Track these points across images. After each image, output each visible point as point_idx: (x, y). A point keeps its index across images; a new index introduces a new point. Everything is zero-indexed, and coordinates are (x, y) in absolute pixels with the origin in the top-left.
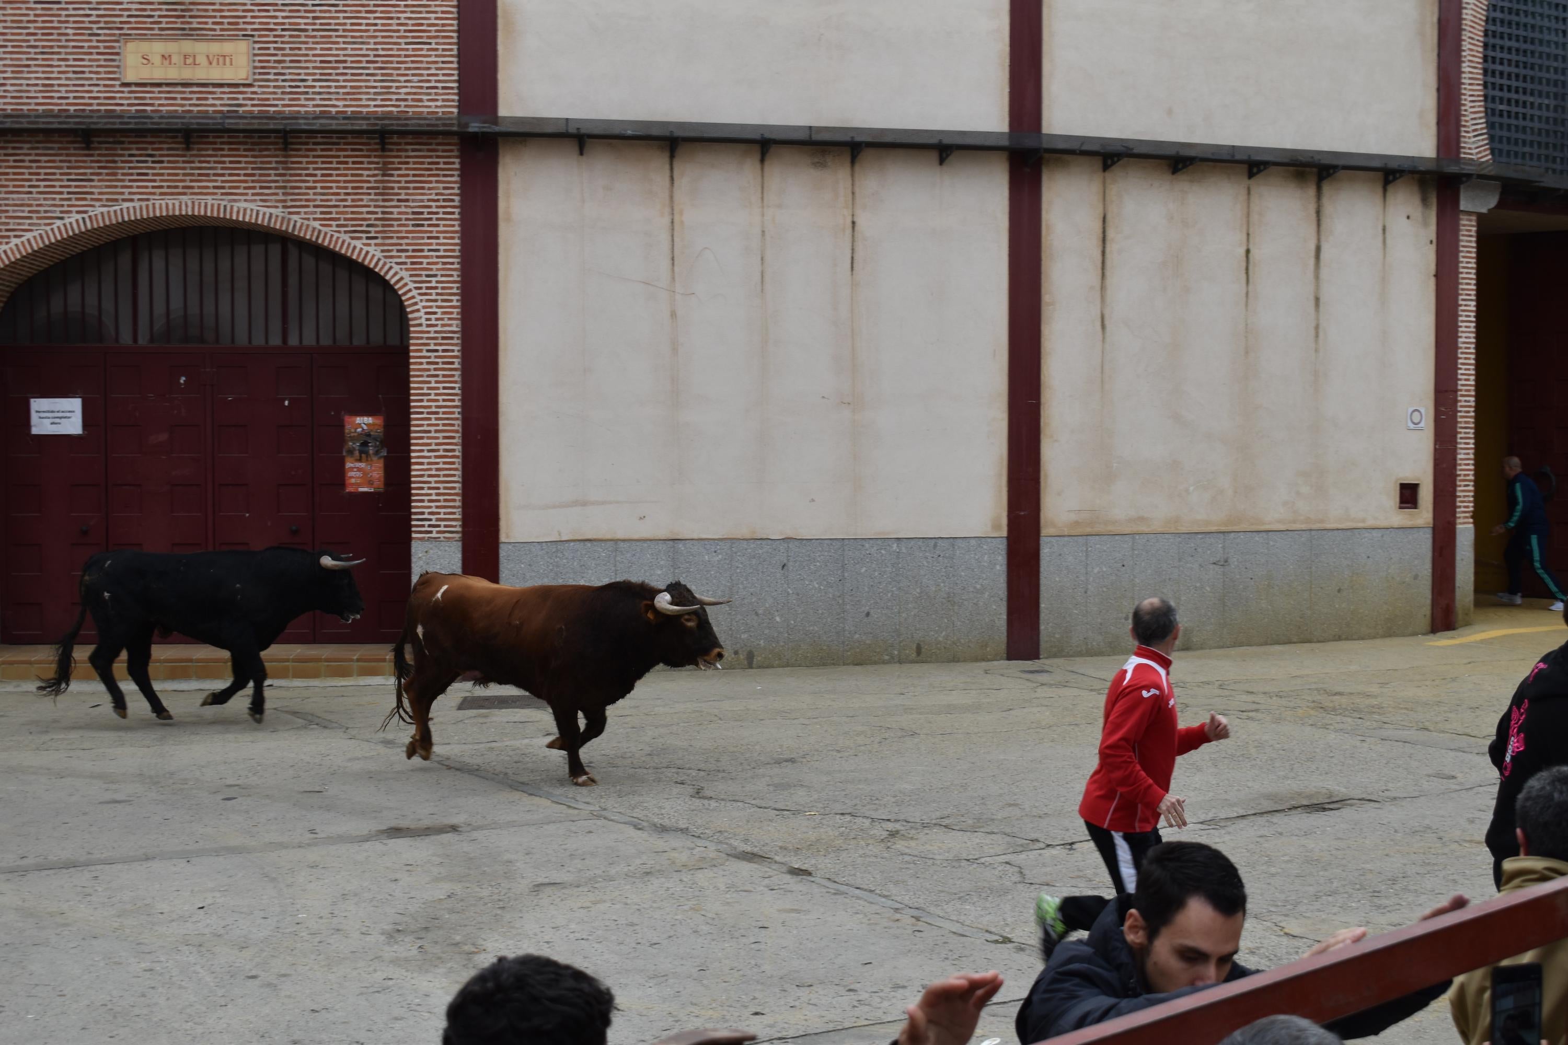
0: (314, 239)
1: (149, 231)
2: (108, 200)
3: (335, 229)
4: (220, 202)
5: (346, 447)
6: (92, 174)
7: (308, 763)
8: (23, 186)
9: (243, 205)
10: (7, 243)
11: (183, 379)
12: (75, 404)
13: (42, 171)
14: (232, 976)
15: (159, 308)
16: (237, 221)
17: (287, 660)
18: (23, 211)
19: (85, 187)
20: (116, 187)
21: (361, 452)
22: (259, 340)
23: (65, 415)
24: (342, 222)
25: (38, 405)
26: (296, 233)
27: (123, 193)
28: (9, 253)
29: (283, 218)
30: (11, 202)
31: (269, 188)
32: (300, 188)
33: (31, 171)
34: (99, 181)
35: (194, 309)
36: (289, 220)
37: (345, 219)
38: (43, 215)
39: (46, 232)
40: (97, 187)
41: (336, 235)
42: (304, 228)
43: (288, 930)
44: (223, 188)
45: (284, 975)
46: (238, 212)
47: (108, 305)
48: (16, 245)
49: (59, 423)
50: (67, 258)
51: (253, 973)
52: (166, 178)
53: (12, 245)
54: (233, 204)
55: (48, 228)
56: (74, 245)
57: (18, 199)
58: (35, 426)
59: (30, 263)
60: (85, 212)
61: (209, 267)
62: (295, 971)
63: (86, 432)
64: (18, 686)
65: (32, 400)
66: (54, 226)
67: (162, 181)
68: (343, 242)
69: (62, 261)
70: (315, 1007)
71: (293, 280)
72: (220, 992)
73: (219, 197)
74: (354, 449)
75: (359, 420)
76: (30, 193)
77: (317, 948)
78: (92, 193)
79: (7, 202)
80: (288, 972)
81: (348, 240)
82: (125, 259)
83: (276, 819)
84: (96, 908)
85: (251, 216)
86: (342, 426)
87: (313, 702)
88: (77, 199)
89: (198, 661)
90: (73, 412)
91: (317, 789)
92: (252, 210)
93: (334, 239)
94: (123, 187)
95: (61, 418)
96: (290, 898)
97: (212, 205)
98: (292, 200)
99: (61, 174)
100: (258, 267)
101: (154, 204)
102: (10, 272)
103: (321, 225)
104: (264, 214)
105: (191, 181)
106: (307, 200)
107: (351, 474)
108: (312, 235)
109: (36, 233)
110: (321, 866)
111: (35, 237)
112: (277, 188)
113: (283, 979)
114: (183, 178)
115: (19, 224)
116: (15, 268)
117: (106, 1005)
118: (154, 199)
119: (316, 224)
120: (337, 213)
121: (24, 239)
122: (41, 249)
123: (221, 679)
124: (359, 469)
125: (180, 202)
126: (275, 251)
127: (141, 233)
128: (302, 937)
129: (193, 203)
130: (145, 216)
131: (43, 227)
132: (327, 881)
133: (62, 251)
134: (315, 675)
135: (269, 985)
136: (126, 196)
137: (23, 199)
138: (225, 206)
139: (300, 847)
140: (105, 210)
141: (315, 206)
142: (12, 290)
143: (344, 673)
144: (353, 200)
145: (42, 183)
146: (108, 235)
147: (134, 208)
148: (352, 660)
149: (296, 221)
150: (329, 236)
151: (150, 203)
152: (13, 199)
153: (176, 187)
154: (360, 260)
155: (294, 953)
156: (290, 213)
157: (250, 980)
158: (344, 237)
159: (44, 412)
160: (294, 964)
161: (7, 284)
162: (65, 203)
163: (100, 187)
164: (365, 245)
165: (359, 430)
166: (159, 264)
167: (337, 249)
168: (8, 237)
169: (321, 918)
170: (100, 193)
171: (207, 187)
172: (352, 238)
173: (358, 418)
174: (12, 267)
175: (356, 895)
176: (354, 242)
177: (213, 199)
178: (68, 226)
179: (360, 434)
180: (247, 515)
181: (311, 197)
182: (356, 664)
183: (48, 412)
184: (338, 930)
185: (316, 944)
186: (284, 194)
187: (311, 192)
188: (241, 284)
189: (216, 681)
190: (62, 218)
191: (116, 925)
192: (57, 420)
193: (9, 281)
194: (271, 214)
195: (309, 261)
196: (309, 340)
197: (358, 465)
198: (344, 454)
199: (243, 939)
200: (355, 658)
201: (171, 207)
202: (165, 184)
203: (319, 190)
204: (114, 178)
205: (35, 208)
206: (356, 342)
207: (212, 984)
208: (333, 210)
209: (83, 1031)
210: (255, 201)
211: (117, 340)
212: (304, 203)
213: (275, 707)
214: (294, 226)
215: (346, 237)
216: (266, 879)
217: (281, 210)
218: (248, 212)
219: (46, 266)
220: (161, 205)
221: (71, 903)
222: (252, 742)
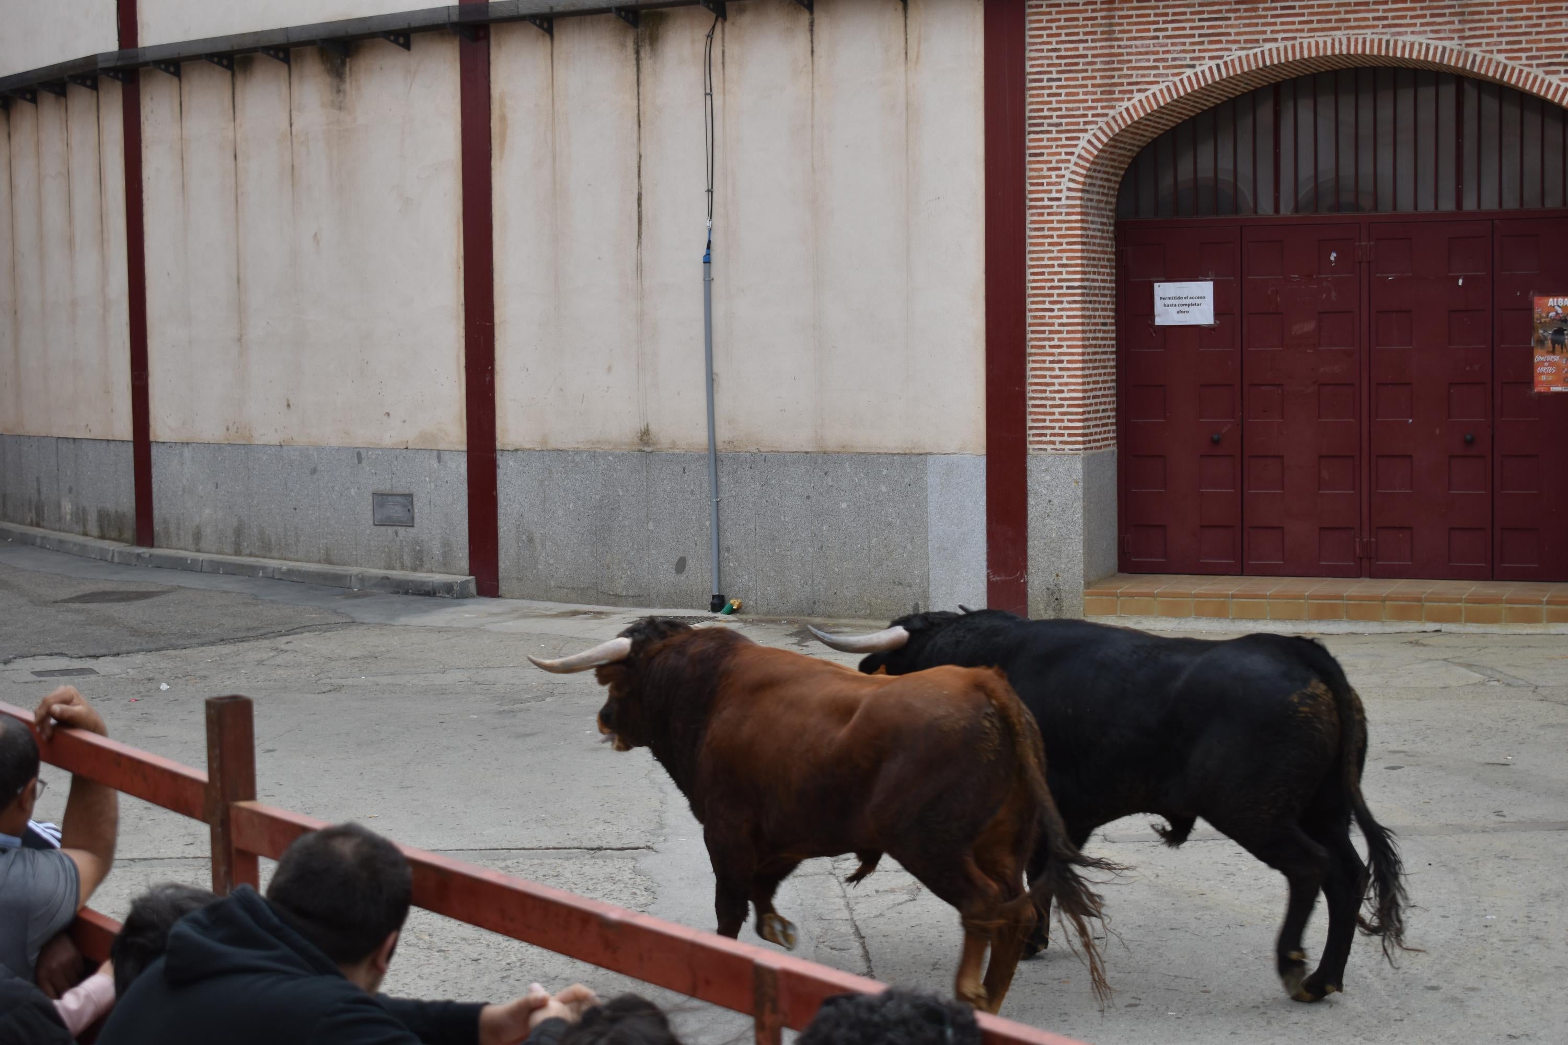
0: (1498, 76)
1: (1294, 76)
2: (1246, 41)
3: (1524, 61)
4: (1381, 36)
5: (1535, 336)
6: (1228, 11)
7: (1490, 728)
8: (1148, 30)
9: (1409, 38)
10: (1129, 99)
11: (1333, 256)
12: (1204, 290)
13: (1170, 11)
14: (1407, 985)
15: (1306, 171)
16: (1403, 58)
17: (1460, 600)
18: (1148, 60)
19: (1220, 27)
20: (1257, 25)
21: (1554, 342)
22: (1427, 205)
23: (1194, 302)
24: (1534, 53)
25: (1163, 290)
26: (1476, 70)
27: (1265, 32)
28: (1132, 111)
29: (1459, 53)
30: (1134, 50)
31: (1443, 15)
32: (1482, 13)
33: (1157, 11)
34: (1236, 18)
35: (1347, 169)
36: (1467, 54)
37: (1538, 49)
38: (1170, 63)
39: (1175, 84)
40: (1234, 26)
41: (1526, 70)
42: (1485, 63)
43: (1474, 934)
44: (1386, 18)
45: (1473, 989)
46: (1404, 47)
47: (1245, 169)
48: (1140, 101)
49: (1188, 312)
50: (1198, 114)
51: (1434, 983)
52: (1316, 10)
53: (1135, 101)
54: (1397, 38)
55: (1177, 79)
56: (1205, 97)
57: (1143, 46)
58: (1159, 315)
59: (1155, 122)
60: (1221, 57)
61: (1366, 116)
62: (1486, 985)
63: (1218, 322)
64: (1139, 623)
65: (1156, 285)
66: (1184, 77)
67: (1311, 14)
68: (1536, 78)
69: (1191, 118)
70: (1513, 1032)
71: (1470, 128)
72: (1394, 1003)
73: (1380, 30)
74: (1545, 338)
75: (1551, 301)
76: (1157, 38)
77: (1512, 959)
78: (1229, 34)
79: (1129, 50)
80: (1476, 986)
81: (1541, 75)
82: (1265, 113)
83: (1452, 796)
84: (1241, 891)
85: (1420, 51)
86: (1530, 309)
87: (1493, 653)
88: (1210, 42)
89: (1350, 598)
90: (1204, 298)
91: (1502, 761)
92: (1421, 44)
93: (1524, 75)
94: (1264, 24)
95: (1189, 305)
96: (1475, 894)
97: (1372, 41)
98: (1470, 29)
99: (1192, 13)
100: (1427, 115)
101: (1301, 44)
102: (1132, 133)
103: (1507, 58)
104: (1436, 48)
105: (1347, 12)
106: (1489, 28)
107: (1540, 370)
108: (1495, 72)
109: (1163, 86)
110: (1512, 857)
111: (1161, 91)
112: (1451, 14)
113: (1472, 993)
114: (1337, 9)
115: (1143, 76)
116: (1138, 128)
117: (1258, 1008)
118: (1301, 38)
119: (1501, 58)
120: (1528, 42)
121: (1149, 93)
122: (1168, 104)
123: (1378, 621)
124: (1551, 364)
125: (1333, 40)
126: (1448, 92)
127: (1285, 80)
128: (1492, 944)
129: (1349, 40)
130: (1290, 59)
131: (1171, 78)
132: (1520, 876)
133: (1192, 106)
134: (1493, 619)
135: (1454, 999)
136: (1269, 36)
137: (1149, 46)
138: (1388, 42)
139: (1483, 831)
140: (1243, 53)
141: (1499, 35)
142: (1134, 155)
143: (1531, 618)
144: (1548, 25)
145: (1170, 26)
146: (1247, 84)
147: (1278, 49)
148: (1540, 602)
149: (1475, 56)
150: (1517, 71)
151: (1297, 43)
152: (1136, 47)
153: (1329, 21)
154: (1556, 100)
155: (1483, 962)
156: (1468, 45)
157: (1430, 991)
158: (1535, 71)
159: (1169, 298)
160: (1484, 976)
161: (1129, 147)
162: (1197, 47)
163: (1238, 26)
164: (1563, 80)
165: (1552, 314)
166: (1306, 116)
167: (1527, 87)
168: (1131, 92)
169: (1515, 921)
170: (1237, 34)
171: (1366, 19)
172: (1547, 73)
173: (1551, 300)
174: (1135, 127)
175: (1558, 896)
176: (1548, 78)
177: (1373, 33)
178: (1200, 75)
179: (1553, 320)
180: (1411, 421)
181: (1496, 23)
182: (1545, 607)
183: (1175, 298)
184: (1537, 938)
185: (1510, 954)
186: (1460, 22)
187: (1495, 17)
188: (1406, 137)
189: (1371, 624)
190: (1193, 66)
191: (1266, 912)
192: (1186, 308)
193: (1130, 144)
194: (1444, 48)
195: (1491, 105)
196: (1490, 203)
197: (1551, 358)
198: (1533, 344)
199: (1419, 941)
200: (1545, 599)
201: (1321, 45)
202: (1315, 18)
203: (1505, 15)
204: (1254, 14)
205: (1161, 56)
206: (1549, 204)
207: (1383, 993)
208: (1523, 38)
209: (1233, 1036)
210: (1425, 32)
211: (1256, 212)
212: (1485, 32)
213: (1444, 657)
214: (1474, 61)
215: (1540, 72)
216: (1443, 869)
217: (1456, 41)
218: (1416, 47)
219: (1172, 125)
220: (1309, 44)
221: (1212, 882)
222: (1419, 700)
